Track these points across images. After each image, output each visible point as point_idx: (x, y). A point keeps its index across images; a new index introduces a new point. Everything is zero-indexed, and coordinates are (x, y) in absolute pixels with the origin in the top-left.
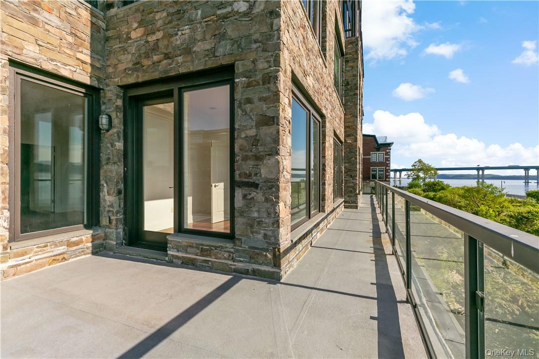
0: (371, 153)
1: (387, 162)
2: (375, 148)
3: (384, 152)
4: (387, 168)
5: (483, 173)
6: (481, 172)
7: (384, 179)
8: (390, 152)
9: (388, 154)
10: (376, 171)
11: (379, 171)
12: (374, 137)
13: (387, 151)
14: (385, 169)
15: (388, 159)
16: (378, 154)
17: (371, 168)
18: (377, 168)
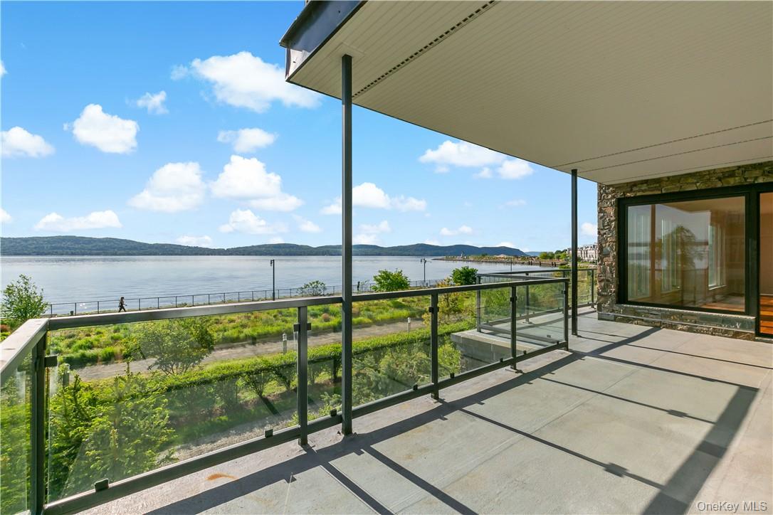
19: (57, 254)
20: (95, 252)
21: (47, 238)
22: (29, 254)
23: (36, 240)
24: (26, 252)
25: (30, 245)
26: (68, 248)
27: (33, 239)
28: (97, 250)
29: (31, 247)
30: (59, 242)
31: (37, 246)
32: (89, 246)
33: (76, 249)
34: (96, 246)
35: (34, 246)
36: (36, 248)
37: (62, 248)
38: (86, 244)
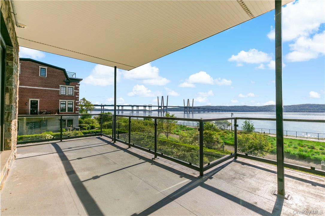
0: (60, 86)
1: (77, 96)
2: (64, 81)
3: (74, 87)
4: (76, 101)
5: (103, 108)
6: (102, 107)
7: (73, 112)
8: (79, 87)
9: (77, 88)
10: (65, 104)
11: (68, 104)
12: (64, 70)
13: (77, 86)
14: (75, 102)
15: (77, 94)
16: (67, 88)
17: (60, 100)
18: (67, 101)
19: (302, 112)
20: (321, 111)
21: (298, 105)
22: (291, 112)
23: (294, 106)
24: (290, 111)
25: (292, 108)
26: (307, 109)
27: (292, 106)
28: (322, 110)
29: (292, 109)
30: (303, 107)
31: (294, 108)
32: (317, 108)
33: (311, 109)
34: (321, 108)
35: (293, 108)
36: (294, 109)
37: (305, 109)
38: (315, 107)
